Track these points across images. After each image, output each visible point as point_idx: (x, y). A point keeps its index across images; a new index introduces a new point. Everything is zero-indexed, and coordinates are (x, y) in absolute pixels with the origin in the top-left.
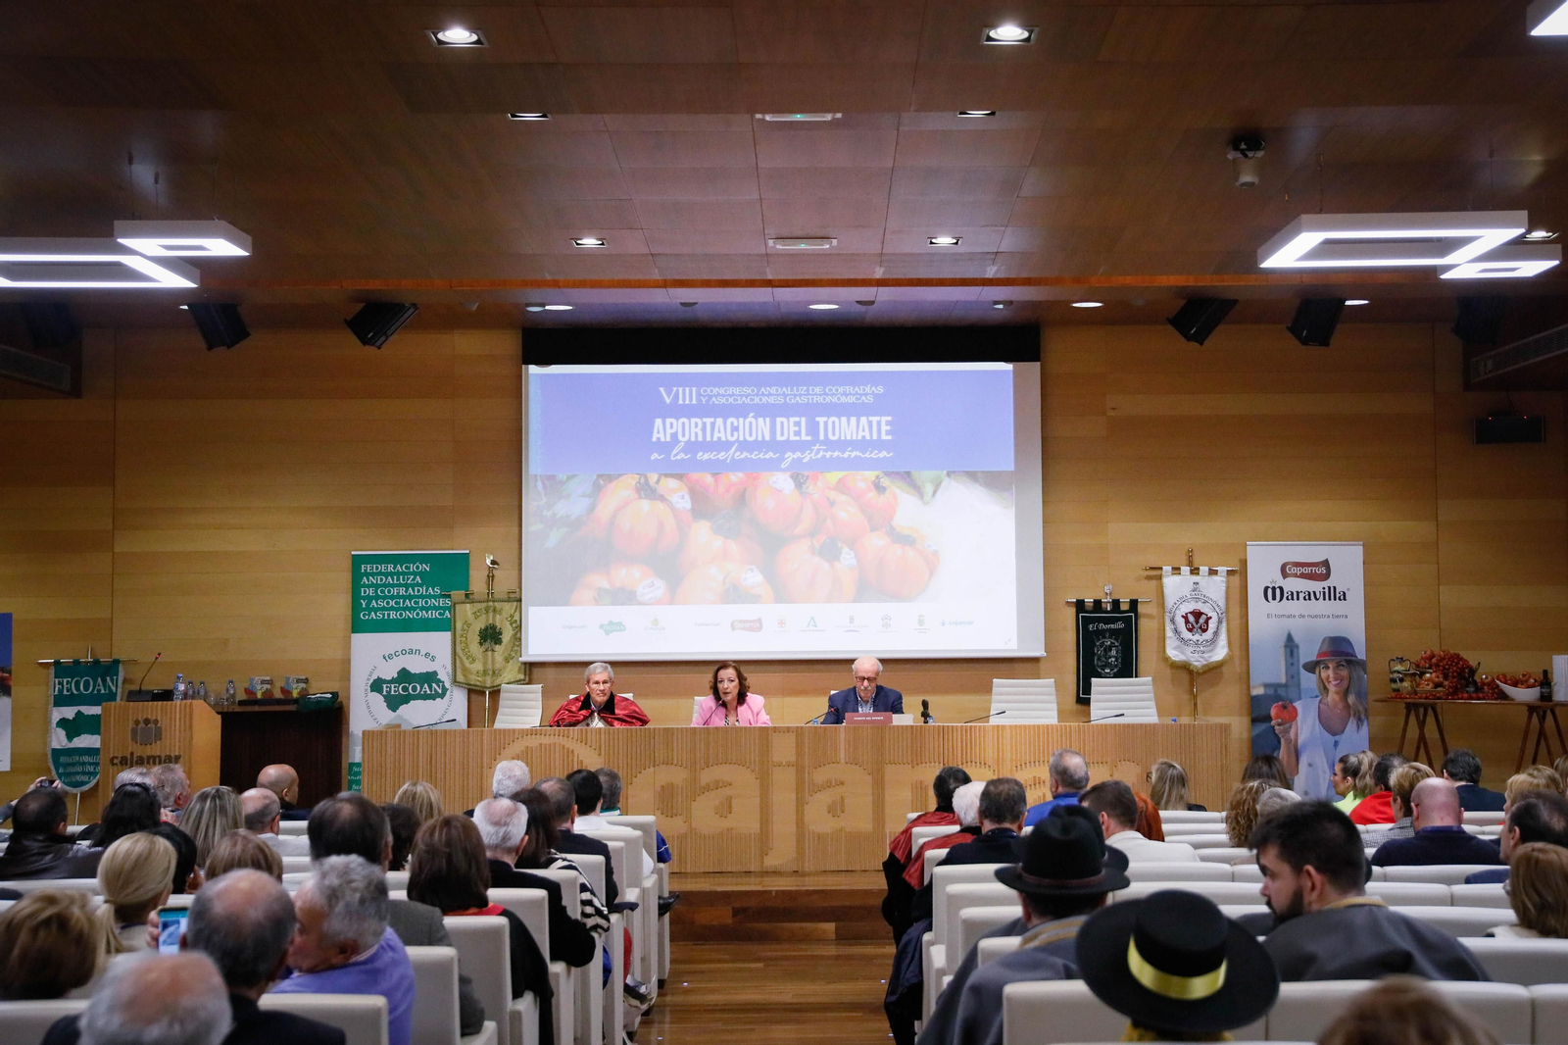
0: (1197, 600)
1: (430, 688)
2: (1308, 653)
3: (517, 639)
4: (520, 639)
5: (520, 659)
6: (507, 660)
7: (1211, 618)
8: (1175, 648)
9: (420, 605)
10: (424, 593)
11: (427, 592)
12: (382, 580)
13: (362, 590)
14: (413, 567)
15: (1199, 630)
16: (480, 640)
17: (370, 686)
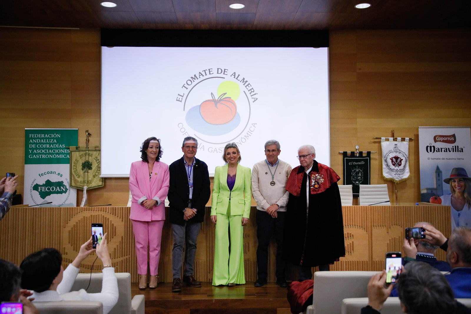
0: (396, 152)
1: (60, 188)
2: (446, 175)
3: (99, 168)
4: (100, 167)
5: (100, 176)
6: (94, 176)
7: (402, 160)
8: (387, 173)
9: (56, 152)
10: (58, 147)
11: (59, 147)
12: (39, 141)
13: (30, 145)
14: (53, 136)
15: (398, 165)
16: (82, 168)
17: (33, 188)
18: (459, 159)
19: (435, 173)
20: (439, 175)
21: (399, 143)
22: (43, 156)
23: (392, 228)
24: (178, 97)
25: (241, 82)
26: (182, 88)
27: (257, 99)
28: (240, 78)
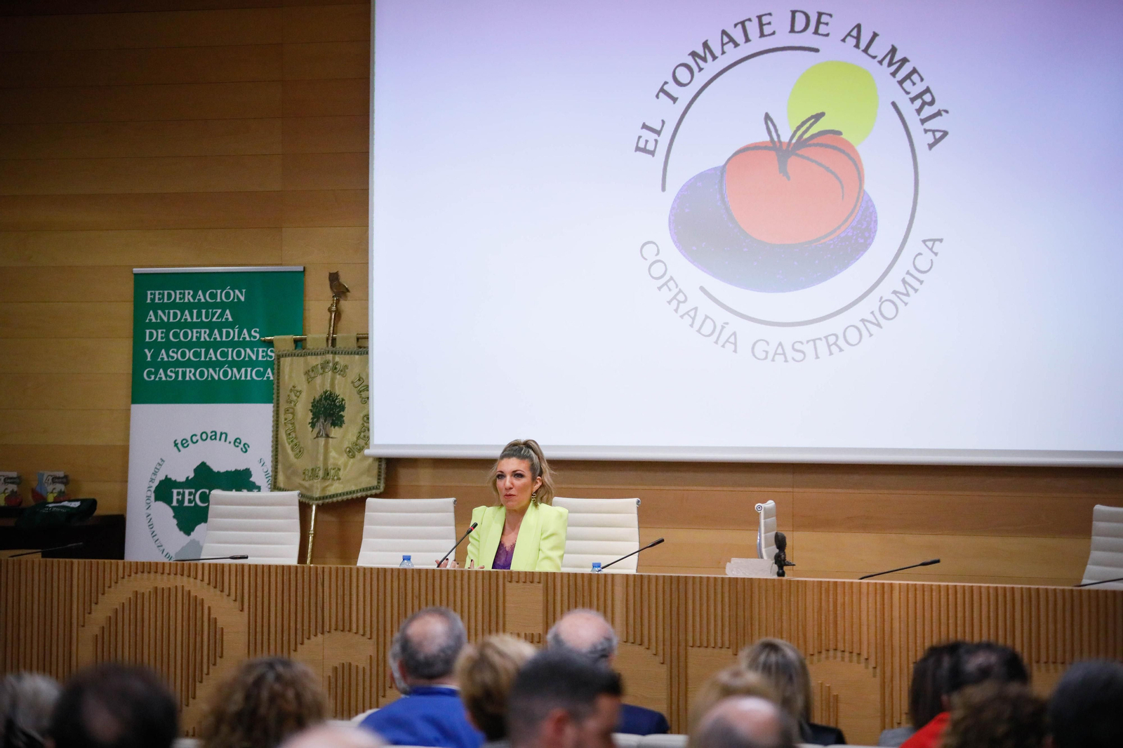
6: (348, 453)
9: (230, 359)
11: (239, 337)
13: (148, 331)
16: (313, 419)
17: (155, 492)
22: (190, 374)
24: (640, 137)
25: (881, 62)
26: (657, 96)
27: (945, 134)
28: (880, 49)
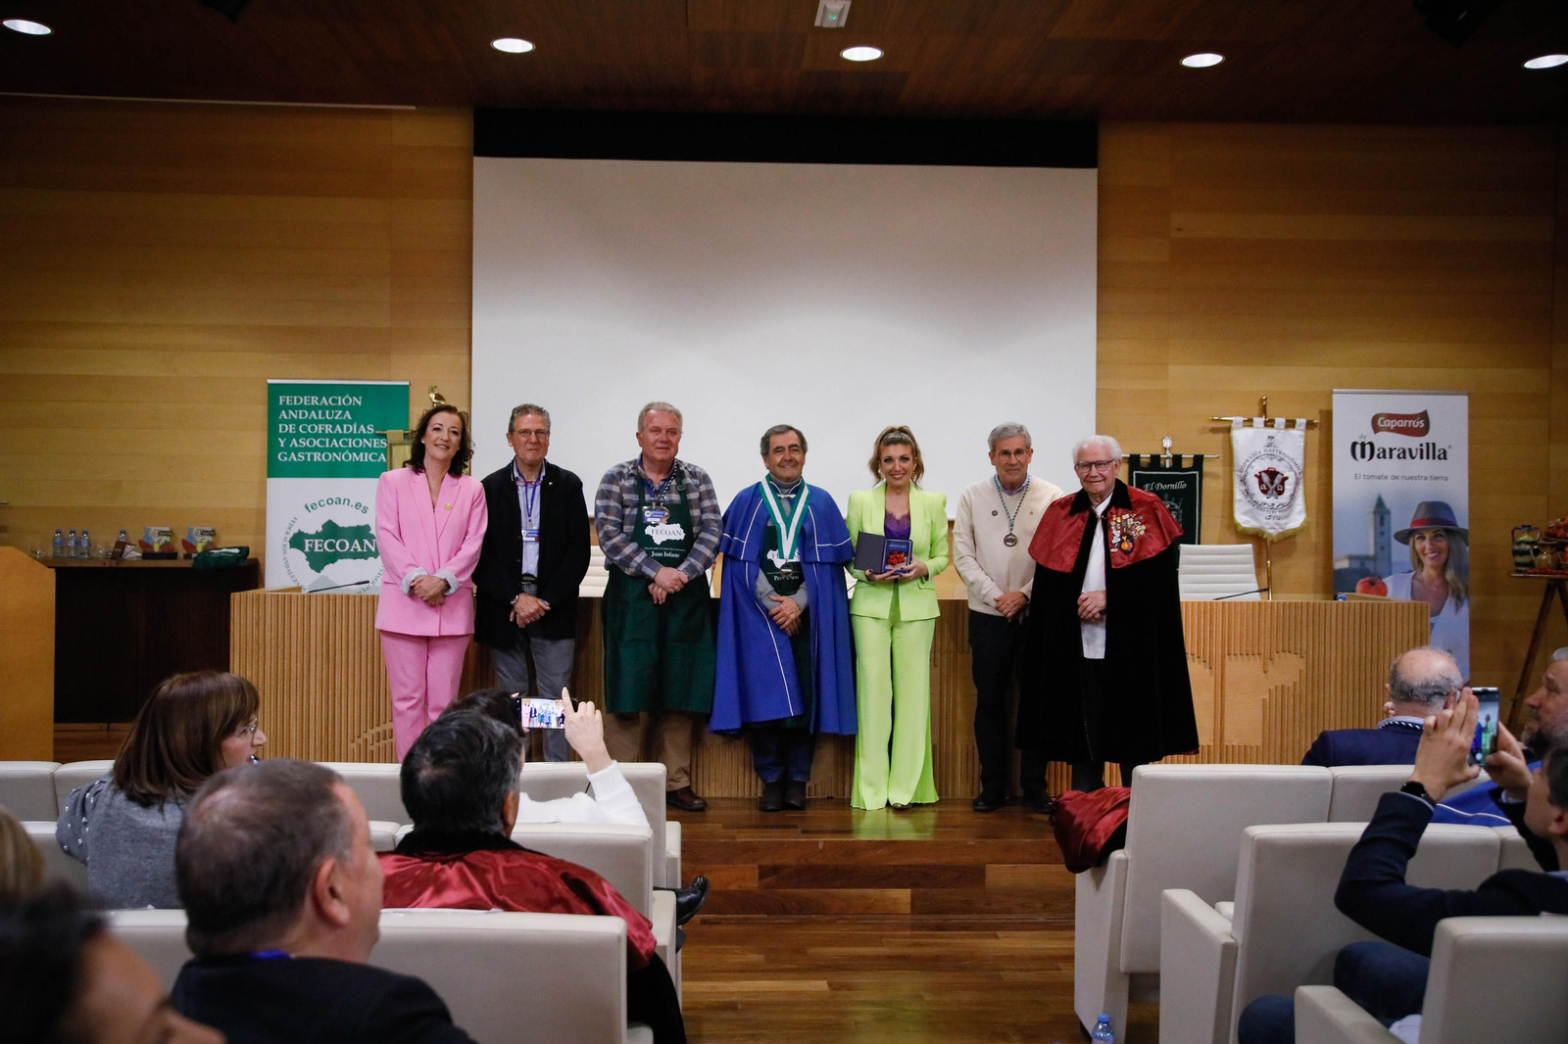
0: (1272, 456)
1: (362, 544)
7: (1286, 478)
8: (1245, 513)
9: (350, 446)
10: (355, 432)
11: (357, 430)
12: (304, 414)
13: (281, 426)
14: (341, 401)
15: (1274, 492)
17: (290, 542)
18: (1436, 478)
19: (1372, 516)
20: (1382, 520)
21: (1278, 432)
22: (317, 457)
23: (1276, 660)
